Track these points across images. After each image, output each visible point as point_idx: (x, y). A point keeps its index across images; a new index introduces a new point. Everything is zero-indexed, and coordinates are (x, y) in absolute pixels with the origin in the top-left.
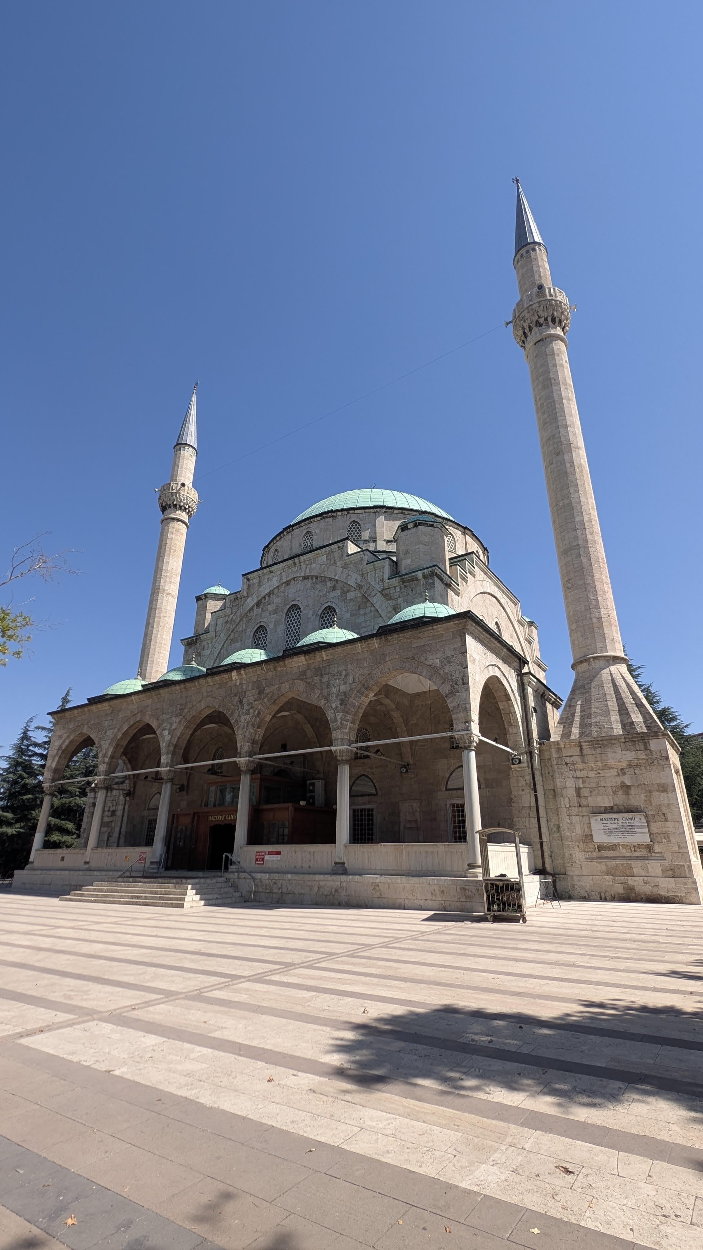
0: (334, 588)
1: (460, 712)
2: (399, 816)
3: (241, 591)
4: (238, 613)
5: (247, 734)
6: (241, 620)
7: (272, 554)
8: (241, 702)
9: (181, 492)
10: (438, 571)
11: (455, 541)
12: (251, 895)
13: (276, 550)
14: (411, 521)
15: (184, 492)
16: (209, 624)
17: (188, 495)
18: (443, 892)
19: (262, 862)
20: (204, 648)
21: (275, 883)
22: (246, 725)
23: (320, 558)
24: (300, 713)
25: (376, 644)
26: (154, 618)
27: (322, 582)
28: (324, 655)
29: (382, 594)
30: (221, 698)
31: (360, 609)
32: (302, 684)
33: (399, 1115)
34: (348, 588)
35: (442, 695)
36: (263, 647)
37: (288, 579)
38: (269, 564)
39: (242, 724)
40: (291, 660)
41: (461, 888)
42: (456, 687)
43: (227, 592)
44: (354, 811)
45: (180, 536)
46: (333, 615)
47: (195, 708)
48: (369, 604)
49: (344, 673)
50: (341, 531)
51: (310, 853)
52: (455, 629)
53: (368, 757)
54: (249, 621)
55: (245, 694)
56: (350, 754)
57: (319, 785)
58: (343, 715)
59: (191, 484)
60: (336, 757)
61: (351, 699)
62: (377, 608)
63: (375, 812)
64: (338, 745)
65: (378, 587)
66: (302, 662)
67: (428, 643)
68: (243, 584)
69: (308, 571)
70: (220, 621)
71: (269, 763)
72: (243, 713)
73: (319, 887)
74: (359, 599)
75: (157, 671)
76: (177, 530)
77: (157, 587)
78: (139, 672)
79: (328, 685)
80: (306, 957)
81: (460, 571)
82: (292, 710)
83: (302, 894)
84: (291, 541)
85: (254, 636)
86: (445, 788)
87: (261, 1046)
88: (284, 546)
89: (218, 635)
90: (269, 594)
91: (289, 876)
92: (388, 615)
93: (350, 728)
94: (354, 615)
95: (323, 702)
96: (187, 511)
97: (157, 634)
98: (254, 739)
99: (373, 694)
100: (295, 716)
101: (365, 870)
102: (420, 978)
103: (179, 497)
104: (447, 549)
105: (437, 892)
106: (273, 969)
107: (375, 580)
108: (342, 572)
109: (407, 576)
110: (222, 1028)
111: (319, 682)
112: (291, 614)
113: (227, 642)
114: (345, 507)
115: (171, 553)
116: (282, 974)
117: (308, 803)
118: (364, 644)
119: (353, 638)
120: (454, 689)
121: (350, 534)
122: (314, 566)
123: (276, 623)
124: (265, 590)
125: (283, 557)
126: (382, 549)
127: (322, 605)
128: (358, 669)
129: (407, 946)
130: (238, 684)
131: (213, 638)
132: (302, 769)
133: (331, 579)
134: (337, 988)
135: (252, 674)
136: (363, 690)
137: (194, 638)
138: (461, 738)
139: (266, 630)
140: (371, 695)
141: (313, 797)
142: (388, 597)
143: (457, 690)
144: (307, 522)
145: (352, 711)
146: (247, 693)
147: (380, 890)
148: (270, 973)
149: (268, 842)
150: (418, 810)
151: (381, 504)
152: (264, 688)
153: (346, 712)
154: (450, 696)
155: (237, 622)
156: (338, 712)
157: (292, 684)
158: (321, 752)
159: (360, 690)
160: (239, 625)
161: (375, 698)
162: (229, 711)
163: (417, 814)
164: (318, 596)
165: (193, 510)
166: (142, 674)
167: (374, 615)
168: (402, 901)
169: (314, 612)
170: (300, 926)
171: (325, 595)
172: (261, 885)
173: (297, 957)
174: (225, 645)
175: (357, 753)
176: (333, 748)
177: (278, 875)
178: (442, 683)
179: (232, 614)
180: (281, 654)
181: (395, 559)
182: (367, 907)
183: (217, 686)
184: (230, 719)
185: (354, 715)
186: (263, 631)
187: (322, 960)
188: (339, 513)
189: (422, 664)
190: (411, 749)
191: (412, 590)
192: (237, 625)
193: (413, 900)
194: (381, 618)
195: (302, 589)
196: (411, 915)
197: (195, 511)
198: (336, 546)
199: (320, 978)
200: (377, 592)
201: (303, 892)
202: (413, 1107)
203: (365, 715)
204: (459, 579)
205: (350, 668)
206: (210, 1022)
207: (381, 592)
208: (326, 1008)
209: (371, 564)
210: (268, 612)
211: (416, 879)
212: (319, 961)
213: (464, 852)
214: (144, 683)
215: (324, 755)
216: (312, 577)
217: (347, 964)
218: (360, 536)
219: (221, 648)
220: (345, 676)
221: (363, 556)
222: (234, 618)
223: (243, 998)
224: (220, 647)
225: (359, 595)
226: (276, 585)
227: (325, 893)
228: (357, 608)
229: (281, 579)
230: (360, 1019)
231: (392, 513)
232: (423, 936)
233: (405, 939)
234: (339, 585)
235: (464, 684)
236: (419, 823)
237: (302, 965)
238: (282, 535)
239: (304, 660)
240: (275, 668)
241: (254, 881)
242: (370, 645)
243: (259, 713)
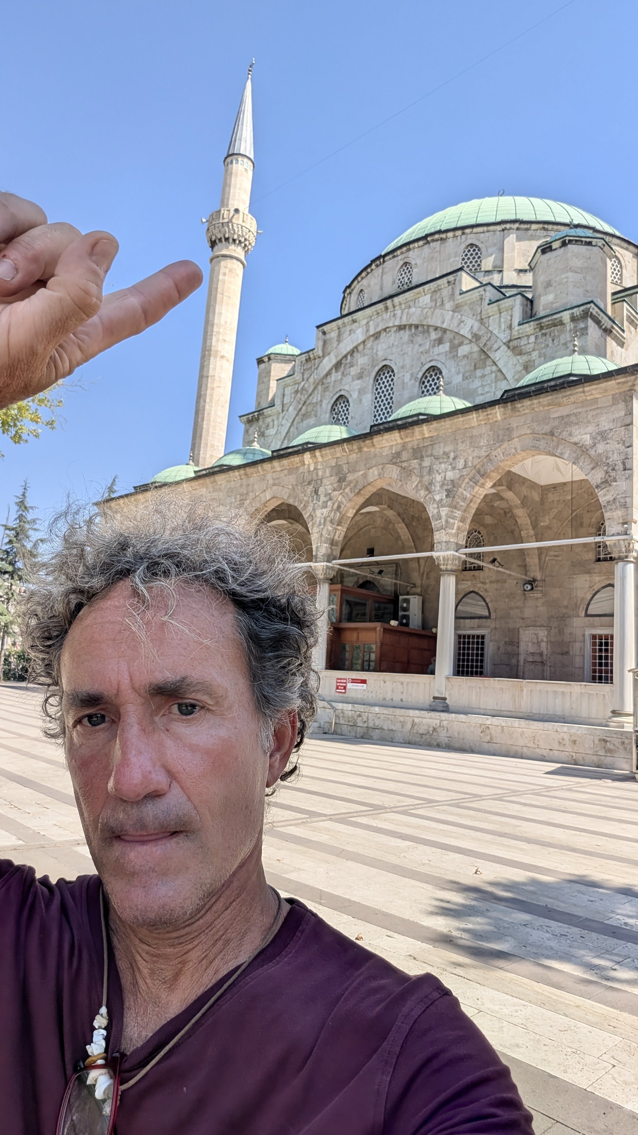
0: (440, 341)
1: (616, 509)
2: (518, 647)
3: (314, 349)
4: (311, 380)
5: (324, 532)
6: (315, 389)
7: (356, 298)
8: (316, 492)
9: (234, 221)
10: (594, 310)
11: (621, 267)
12: (331, 726)
13: (362, 291)
14: (557, 237)
15: (238, 220)
16: (274, 396)
17: (243, 224)
18: (574, 742)
19: (344, 691)
20: (268, 426)
21: (359, 716)
22: (322, 522)
23: (421, 299)
24: (392, 509)
25: (498, 414)
26: (206, 390)
27: (423, 332)
28: (426, 430)
29: (509, 348)
30: (290, 487)
31: (475, 368)
32: (395, 469)
33: (530, 1002)
34: (461, 340)
35: (592, 486)
36: (345, 423)
37: (378, 330)
38: (352, 310)
39: (318, 520)
40: (381, 438)
41: (600, 740)
42: (613, 474)
43: (296, 352)
44: (460, 636)
45: (234, 278)
46: (438, 378)
47: (258, 499)
48: (489, 362)
49: (452, 455)
50: (452, 260)
51: (402, 684)
52: (617, 391)
53: (480, 568)
54: (326, 389)
55: (322, 482)
56: (457, 562)
57: (415, 603)
58: (449, 511)
59: (247, 209)
60: (439, 565)
61: (460, 490)
62: (500, 367)
63: (486, 640)
64: (441, 550)
65: (504, 337)
66: (396, 440)
67: (575, 411)
68: (318, 339)
69: (404, 318)
70: (288, 391)
71: (352, 570)
72: (318, 506)
73: (413, 724)
74: (475, 356)
75: (212, 456)
76: (230, 271)
77: (207, 348)
78: (191, 456)
79: (430, 471)
80: (399, 801)
81: (627, 310)
82: (381, 504)
83: (392, 730)
84: (382, 277)
85: (333, 409)
86: (584, 612)
87: (347, 897)
88: (372, 284)
89: (285, 409)
90: (352, 352)
91: (377, 709)
92: (516, 377)
93: (459, 528)
94: (467, 378)
95: (423, 493)
96: (243, 245)
97: (211, 410)
98: (333, 540)
99: (491, 484)
100: (385, 512)
101: (472, 708)
102: (547, 840)
103: (233, 227)
104: (609, 279)
105: (567, 742)
106: (359, 810)
107: (500, 327)
108: (453, 317)
109: (547, 319)
110: (299, 869)
111: (417, 466)
112: (382, 379)
113: (297, 418)
114: (458, 226)
115: (224, 301)
116: (370, 816)
117: (401, 624)
118: (482, 415)
119: (464, 407)
120: (610, 476)
121: (466, 263)
122: (413, 310)
123: (362, 391)
124: (346, 346)
125: (371, 299)
126: (510, 283)
127: (423, 365)
128: (472, 449)
129: (528, 802)
130: (312, 469)
131: (279, 414)
132: (394, 581)
133: (436, 329)
134: (440, 841)
135: (330, 457)
136: (478, 477)
137: (256, 414)
138: (615, 544)
139: (348, 402)
140: (489, 484)
141: (407, 617)
142: (517, 351)
143: (615, 478)
144: (404, 249)
145: (461, 506)
146: (324, 481)
147: (491, 734)
148: (355, 815)
149: (351, 669)
150: (545, 639)
151: (513, 217)
152: (346, 474)
153: (454, 507)
154: (603, 486)
155: (310, 391)
156: (443, 506)
157: (382, 469)
158: (418, 559)
159: (473, 478)
160: (313, 396)
161: (493, 491)
162: (301, 503)
163: (543, 645)
164: (418, 352)
165: (250, 244)
166: (195, 459)
167: (496, 377)
168: (518, 749)
169: (412, 374)
170: (390, 766)
171: (427, 352)
172: (343, 717)
173: (387, 800)
174: (295, 423)
175: (465, 562)
176: (434, 554)
177: (363, 706)
178: (593, 469)
179: (303, 380)
180: (368, 431)
181: (530, 296)
182: (472, 751)
183: (286, 472)
184: (303, 513)
185: (465, 511)
186: (344, 403)
187: (420, 806)
188: (450, 234)
189: (563, 442)
190: (540, 559)
191: (553, 340)
192: (311, 395)
193: (535, 748)
194: (506, 381)
195: (396, 343)
196: (530, 766)
197: (253, 244)
198: (444, 280)
199: (418, 827)
200: (501, 344)
201: (394, 728)
202: (548, 994)
203: (478, 514)
204: (626, 323)
205: (461, 448)
206: (284, 861)
207: (507, 344)
208: (427, 862)
209: (495, 304)
210: (351, 377)
211: (540, 725)
212: (415, 807)
213: (607, 697)
214: (197, 469)
215: (422, 562)
216: (410, 326)
217: (452, 814)
218: (479, 265)
219: (290, 427)
220: (454, 459)
221: (483, 293)
222: (306, 386)
223: (323, 838)
224: (289, 424)
225: (476, 349)
226: (361, 338)
227: (421, 732)
228: (472, 368)
229: (367, 331)
230: (469, 879)
231: (527, 229)
232: (548, 791)
233: (524, 793)
234: (448, 336)
235: (625, 470)
236: (545, 658)
237: (394, 810)
238: (369, 270)
239: (398, 438)
240: (360, 449)
241: (335, 711)
242: (490, 416)
243: (339, 507)
